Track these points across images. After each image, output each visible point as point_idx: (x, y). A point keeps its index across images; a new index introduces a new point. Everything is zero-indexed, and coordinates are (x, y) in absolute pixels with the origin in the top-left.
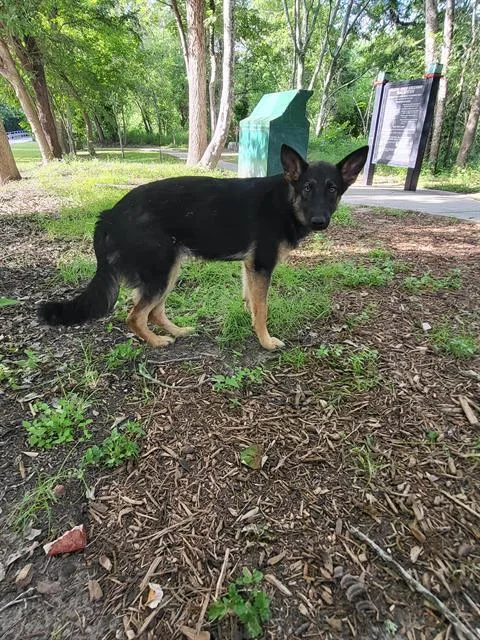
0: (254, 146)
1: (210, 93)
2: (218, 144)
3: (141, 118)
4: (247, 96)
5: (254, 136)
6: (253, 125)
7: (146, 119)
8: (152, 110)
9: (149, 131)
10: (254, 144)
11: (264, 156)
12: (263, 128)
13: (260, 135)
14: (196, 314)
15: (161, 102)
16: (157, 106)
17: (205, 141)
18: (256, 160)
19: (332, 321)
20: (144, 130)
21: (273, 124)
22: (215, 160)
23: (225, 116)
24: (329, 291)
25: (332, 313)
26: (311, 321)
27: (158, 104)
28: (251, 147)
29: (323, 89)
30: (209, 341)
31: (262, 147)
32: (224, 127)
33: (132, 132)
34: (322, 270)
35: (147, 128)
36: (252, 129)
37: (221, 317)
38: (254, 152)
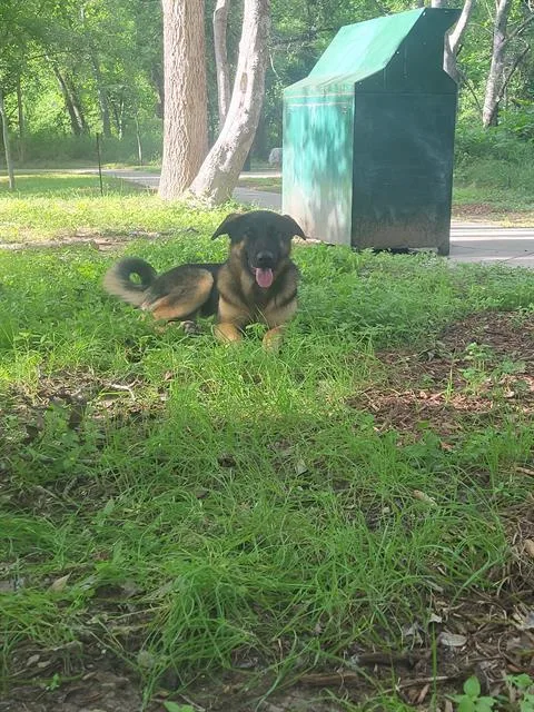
0: (318, 145)
1: (216, 32)
2: (233, 145)
3: (62, 103)
4: (313, 44)
5: (317, 119)
6: (314, 95)
7: (74, 103)
8: (86, 82)
9: (80, 129)
10: (320, 137)
11: (343, 166)
12: (338, 100)
13: (333, 118)
14: (91, 580)
15: (111, 66)
16: (98, 75)
17: (204, 140)
18: (325, 178)
19: (515, 594)
20: (69, 129)
21: (362, 88)
22: (224, 185)
23: (251, 78)
24: (502, 503)
25: (514, 568)
26: (447, 595)
27: (103, 69)
28: (311, 145)
29: (496, 21)
30: (116, 666)
31: (337, 144)
32: (247, 105)
33: (41, 133)
34: (481, 441)
35: (74, 124)
36: (312, 105)
37: (168, 588)
38: (321, 158)
